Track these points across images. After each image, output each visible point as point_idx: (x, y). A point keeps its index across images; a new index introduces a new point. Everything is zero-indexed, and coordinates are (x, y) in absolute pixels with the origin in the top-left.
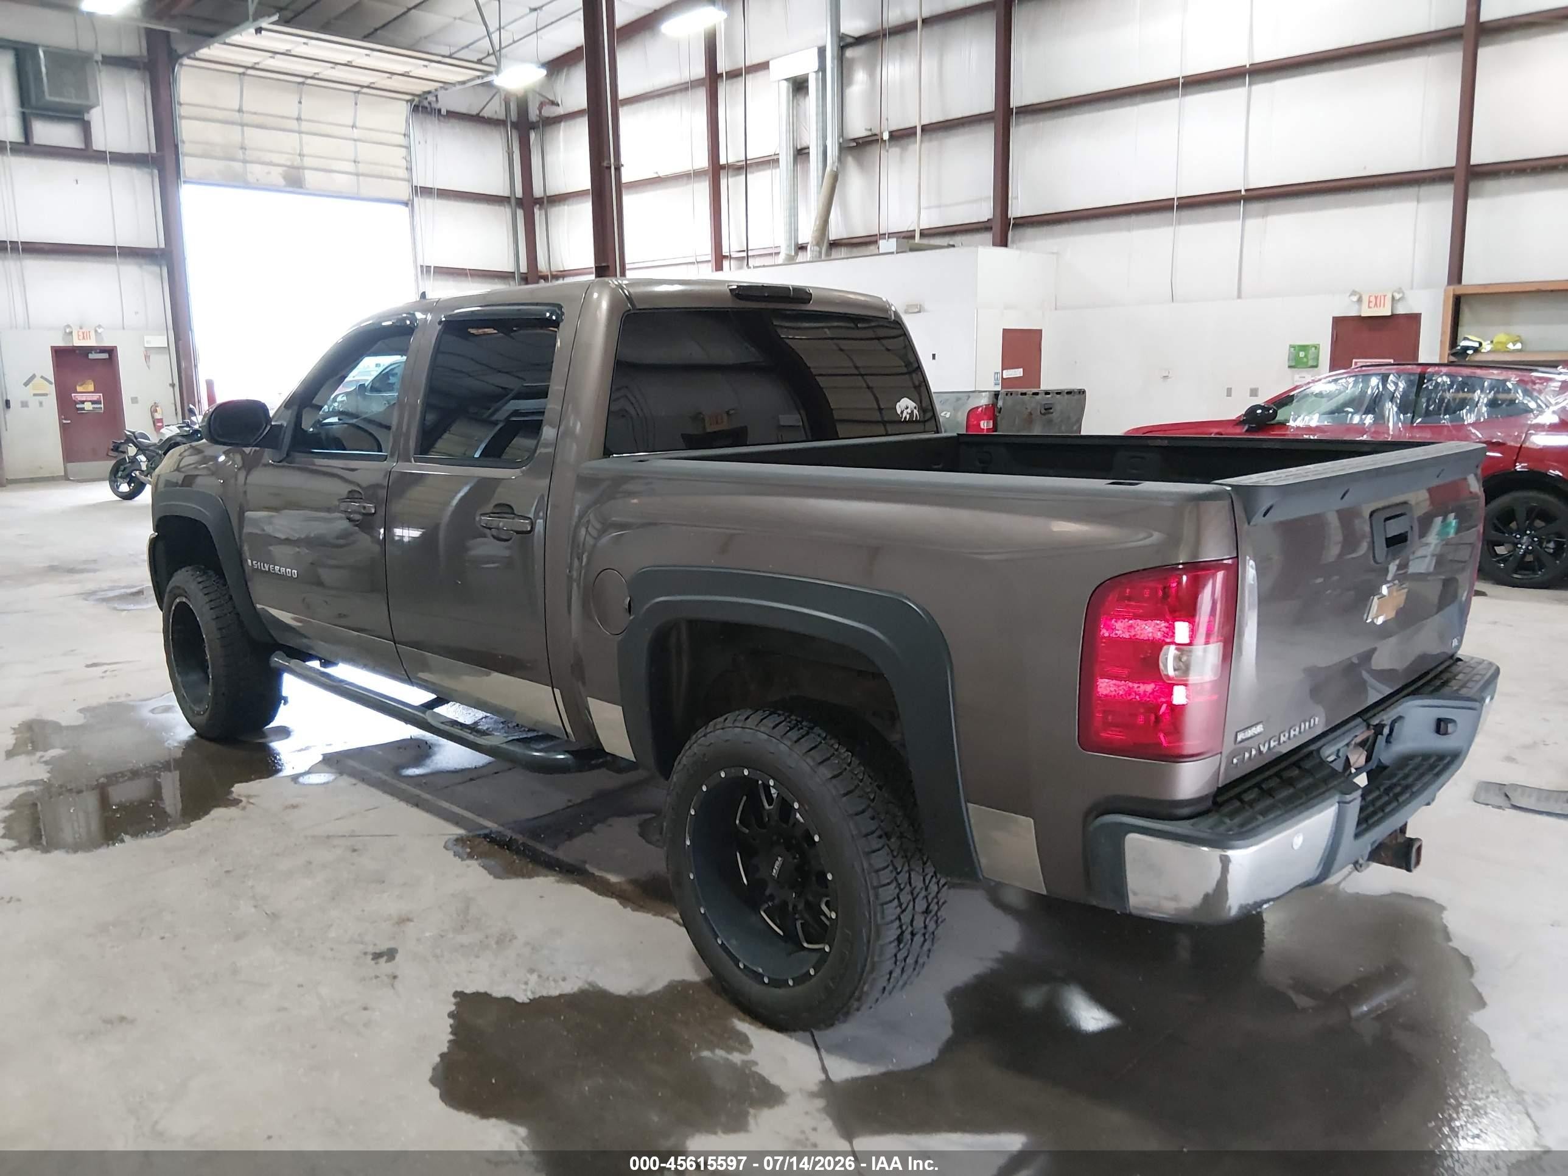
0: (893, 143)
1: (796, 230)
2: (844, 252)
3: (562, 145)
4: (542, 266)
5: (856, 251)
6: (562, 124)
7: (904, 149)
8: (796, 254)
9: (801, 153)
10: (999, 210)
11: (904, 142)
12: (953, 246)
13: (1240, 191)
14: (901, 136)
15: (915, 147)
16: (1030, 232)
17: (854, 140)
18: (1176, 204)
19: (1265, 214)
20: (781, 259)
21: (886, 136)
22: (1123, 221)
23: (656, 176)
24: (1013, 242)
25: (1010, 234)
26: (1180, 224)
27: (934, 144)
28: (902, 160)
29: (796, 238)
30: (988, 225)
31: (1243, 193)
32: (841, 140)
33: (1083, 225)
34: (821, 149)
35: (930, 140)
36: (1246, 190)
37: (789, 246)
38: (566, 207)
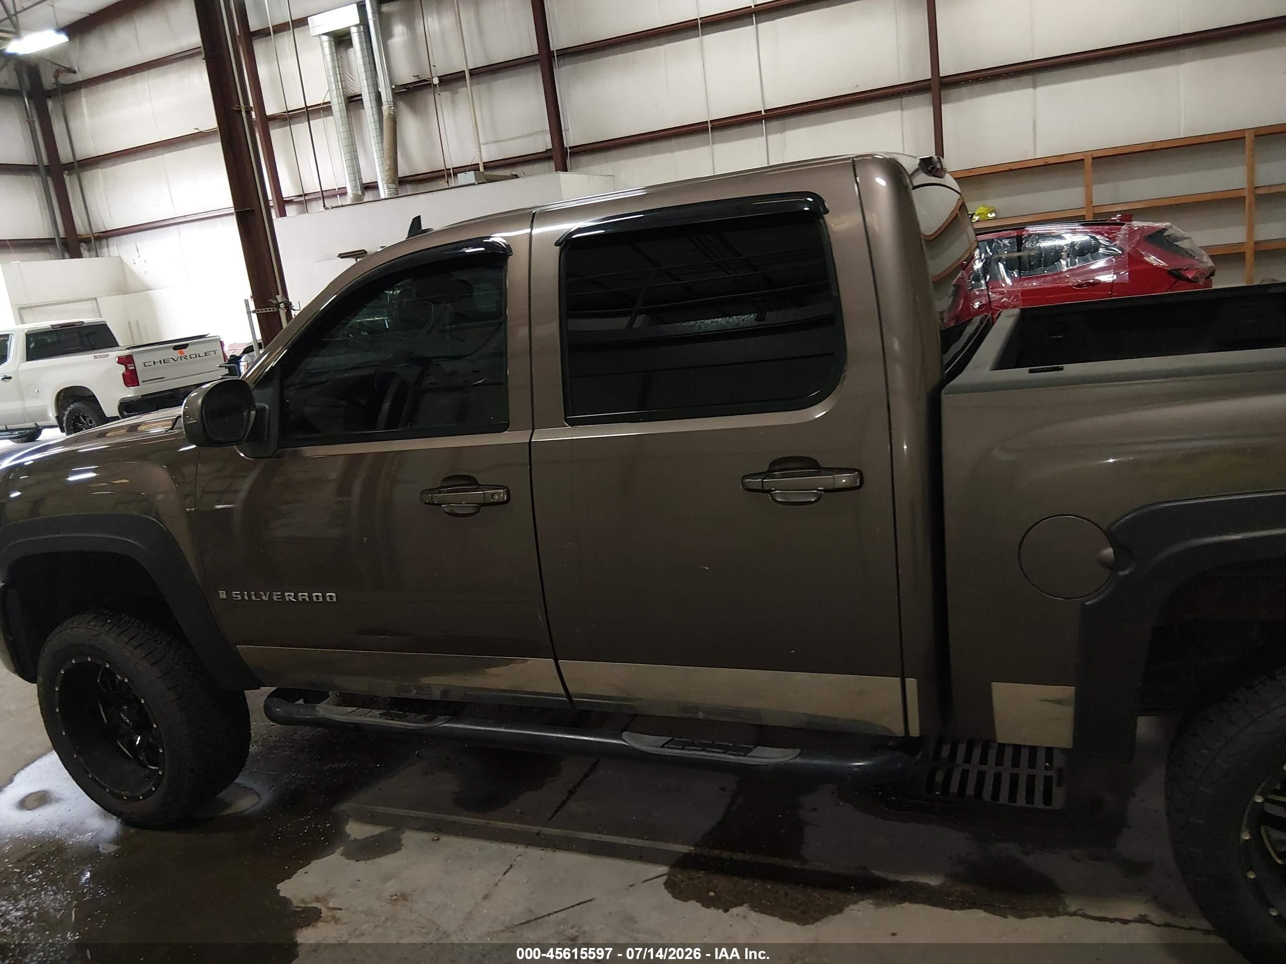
0: (442, 87)
1: (359, 172)
2: (409, 189)
3: (85, 111)
4: (81, 227)
5: (422, 188)
6: (83, 91)
7: (454, 92)
8: (363, 193)
9: (353, 101)
10: (556, 141)
11: (454, 85)
12: (516, 176)
13: (761, 112)
14: (451, 80)
15: (466, 91)
16: (584, 159)
17: (404, 86)
18: (710, 126)
19: (783, 130)
20: (349, 199)
21: (436, 81)
22: (665, 144)
23: (197, 131)
24: (571, 169)
25: (568, 161)
26: (713, 143)
27: (483, 86)
28: (453, 102)
29: (360, 179)
30: (549, 154)
31: (763, 113)
32: (394, 87)
33: (632, 150)
34: (373, 96)
35: (478, 84)
36: (765, 111)
37: (355, 186)
38: (99, 170)
